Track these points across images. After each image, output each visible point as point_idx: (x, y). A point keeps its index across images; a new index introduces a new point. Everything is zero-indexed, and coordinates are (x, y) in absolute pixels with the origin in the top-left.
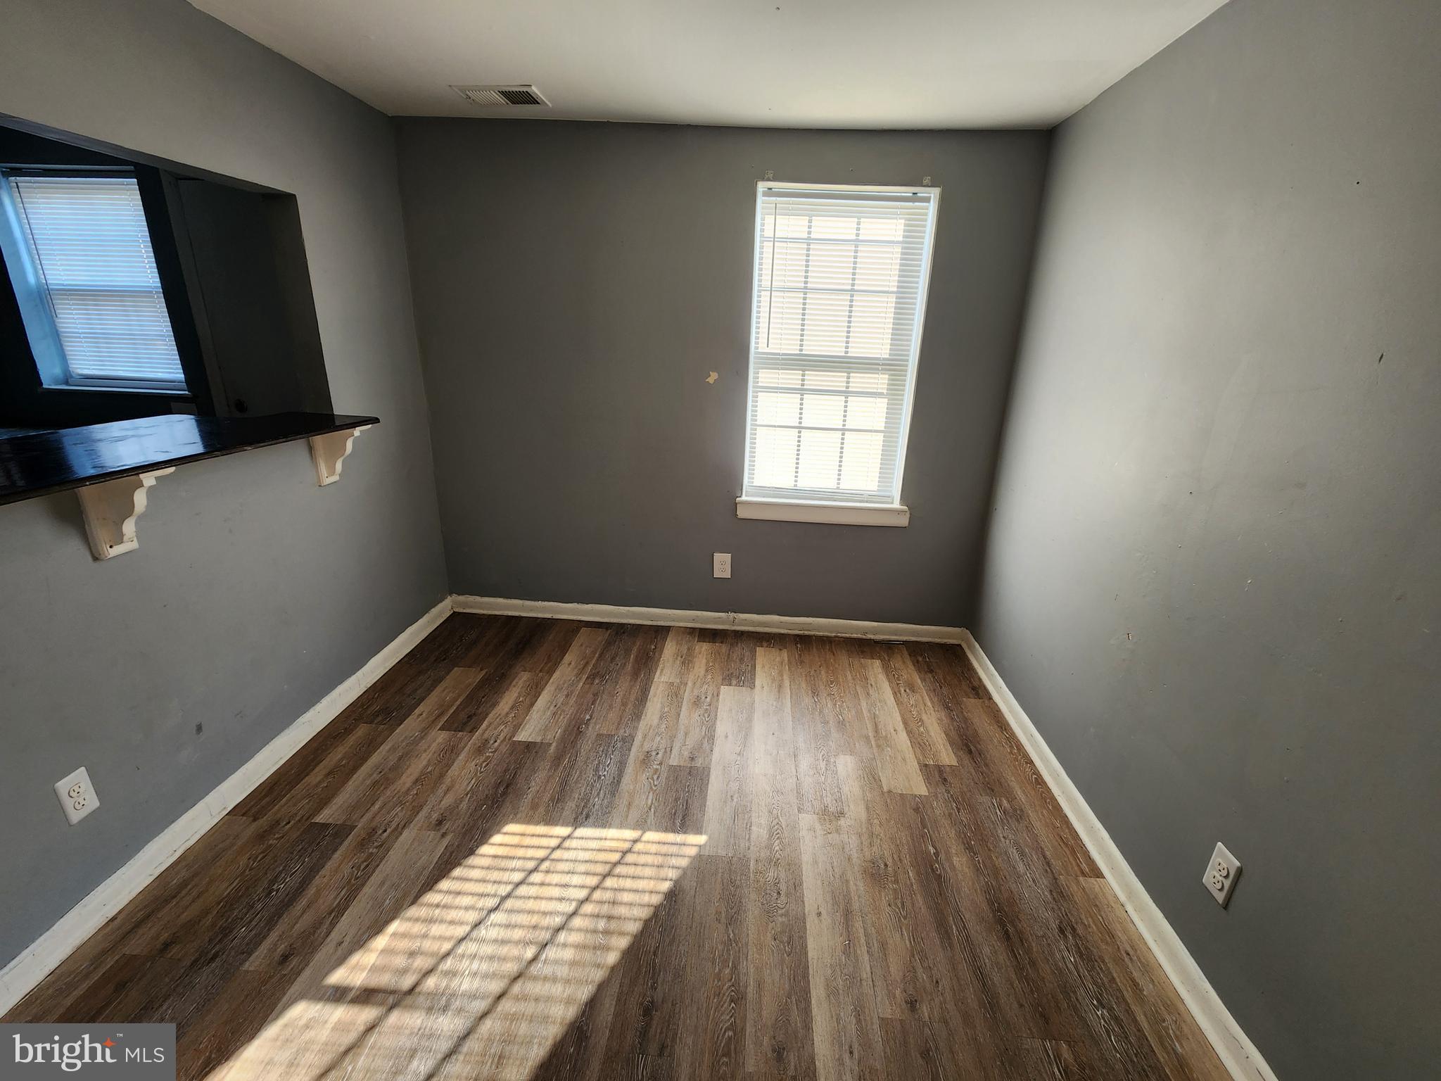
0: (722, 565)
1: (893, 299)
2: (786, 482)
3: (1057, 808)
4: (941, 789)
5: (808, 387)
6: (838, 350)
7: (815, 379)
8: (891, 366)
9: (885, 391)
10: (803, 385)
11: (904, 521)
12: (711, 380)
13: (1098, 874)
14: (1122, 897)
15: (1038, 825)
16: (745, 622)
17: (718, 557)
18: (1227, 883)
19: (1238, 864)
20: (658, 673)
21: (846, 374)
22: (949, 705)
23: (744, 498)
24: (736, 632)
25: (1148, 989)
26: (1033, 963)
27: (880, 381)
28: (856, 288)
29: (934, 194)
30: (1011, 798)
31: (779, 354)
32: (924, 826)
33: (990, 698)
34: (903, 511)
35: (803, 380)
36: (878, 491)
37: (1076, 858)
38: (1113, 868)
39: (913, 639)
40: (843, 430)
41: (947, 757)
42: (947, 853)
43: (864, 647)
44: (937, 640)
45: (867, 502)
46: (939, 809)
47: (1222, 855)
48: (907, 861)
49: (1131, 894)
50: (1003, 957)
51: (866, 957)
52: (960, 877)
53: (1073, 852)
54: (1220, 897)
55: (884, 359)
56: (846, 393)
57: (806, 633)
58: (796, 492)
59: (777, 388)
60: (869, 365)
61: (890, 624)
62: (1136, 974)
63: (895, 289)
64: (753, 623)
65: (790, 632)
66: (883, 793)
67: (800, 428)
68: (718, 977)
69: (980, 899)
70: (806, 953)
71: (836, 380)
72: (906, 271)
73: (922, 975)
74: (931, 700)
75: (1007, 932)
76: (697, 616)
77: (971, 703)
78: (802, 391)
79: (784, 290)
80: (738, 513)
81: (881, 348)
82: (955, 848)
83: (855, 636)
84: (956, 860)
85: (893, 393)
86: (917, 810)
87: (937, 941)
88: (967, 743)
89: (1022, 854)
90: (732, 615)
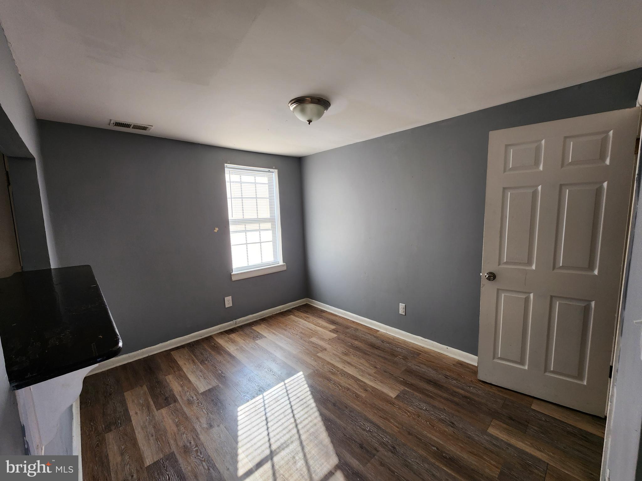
0: (228, 302)
1: (268, 200)
2: (245, 264)
3: (361, 325)
4: (338, 333)
5: (248, 230)
6: (254, 216)
7: (249, 227)
8: (271, 220)
9: (271, 228)
10: (245, 229)
11: (285, 268)
12: (216, 231)
13: (379, 331)
14: (385, 332)
15: (362, 329)
16: (240, 322)
17: (226, 299)
18: (404, 310)
19: (405, 305)
20: (227, 349)
21: (258, 224)
22: (321, 317)
23: (233, 273)
24: (239, 327)
25: (400, 342)
26: (384, 349)
27: (268, 225)
28: (257, 197)
29: (276, 171)
30: (353, 327)
31: (236, 219)
32: (344, 341)
33: (327, 312)
34: (285, 265)
35: (245, 227)
36: (274, 260)
37: (372, 330)
38: (380, 328)
39: (294, 307)
40: (260, 243)
41: (333, 327)
42: (353, 343)
43: (283, 314)
44: (301, 305)
45: (272, 265)
46: (342, 337)
47: (401, 305)
48: (348, 348)
49: (386, 329)
50: (379, 351)
51: (361, 367)
52: (360, 345)
53: (371, 330)
54: (404, 314)
55: (269, 218)
56: (259, 230)
57: (263, 317)
58: (248, 267)
59: (236, 231)
60: (264, 220)
61: (287, 304)
62: (397, 341)
63: (268, 197)
64: (243, 321)
65: (257, 319)
66: (329, 340)
67: (247, 244)
68: (340, 390)
69: (366, 346)
70: (351, 374)
71: (255, 226)
72: (271, 192)
73: (372, 363)
74: (315, 318)
75: (376, 348)
76: (221, 327)
77: (324, 314)
78: (246, 231)
79: (235, 198)
80: (232, 279)
81: (267, 215)
82: (354, 341)
83: (278, 312)
84: (356, 343)
85: (273, 229)
86: (339, 339)
87: (368, 356)
88: (333, 322)
89: (365, 335)
90: (235, 321)
